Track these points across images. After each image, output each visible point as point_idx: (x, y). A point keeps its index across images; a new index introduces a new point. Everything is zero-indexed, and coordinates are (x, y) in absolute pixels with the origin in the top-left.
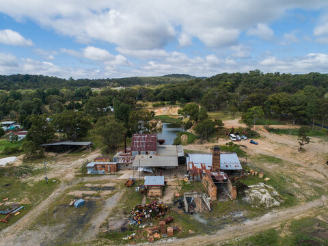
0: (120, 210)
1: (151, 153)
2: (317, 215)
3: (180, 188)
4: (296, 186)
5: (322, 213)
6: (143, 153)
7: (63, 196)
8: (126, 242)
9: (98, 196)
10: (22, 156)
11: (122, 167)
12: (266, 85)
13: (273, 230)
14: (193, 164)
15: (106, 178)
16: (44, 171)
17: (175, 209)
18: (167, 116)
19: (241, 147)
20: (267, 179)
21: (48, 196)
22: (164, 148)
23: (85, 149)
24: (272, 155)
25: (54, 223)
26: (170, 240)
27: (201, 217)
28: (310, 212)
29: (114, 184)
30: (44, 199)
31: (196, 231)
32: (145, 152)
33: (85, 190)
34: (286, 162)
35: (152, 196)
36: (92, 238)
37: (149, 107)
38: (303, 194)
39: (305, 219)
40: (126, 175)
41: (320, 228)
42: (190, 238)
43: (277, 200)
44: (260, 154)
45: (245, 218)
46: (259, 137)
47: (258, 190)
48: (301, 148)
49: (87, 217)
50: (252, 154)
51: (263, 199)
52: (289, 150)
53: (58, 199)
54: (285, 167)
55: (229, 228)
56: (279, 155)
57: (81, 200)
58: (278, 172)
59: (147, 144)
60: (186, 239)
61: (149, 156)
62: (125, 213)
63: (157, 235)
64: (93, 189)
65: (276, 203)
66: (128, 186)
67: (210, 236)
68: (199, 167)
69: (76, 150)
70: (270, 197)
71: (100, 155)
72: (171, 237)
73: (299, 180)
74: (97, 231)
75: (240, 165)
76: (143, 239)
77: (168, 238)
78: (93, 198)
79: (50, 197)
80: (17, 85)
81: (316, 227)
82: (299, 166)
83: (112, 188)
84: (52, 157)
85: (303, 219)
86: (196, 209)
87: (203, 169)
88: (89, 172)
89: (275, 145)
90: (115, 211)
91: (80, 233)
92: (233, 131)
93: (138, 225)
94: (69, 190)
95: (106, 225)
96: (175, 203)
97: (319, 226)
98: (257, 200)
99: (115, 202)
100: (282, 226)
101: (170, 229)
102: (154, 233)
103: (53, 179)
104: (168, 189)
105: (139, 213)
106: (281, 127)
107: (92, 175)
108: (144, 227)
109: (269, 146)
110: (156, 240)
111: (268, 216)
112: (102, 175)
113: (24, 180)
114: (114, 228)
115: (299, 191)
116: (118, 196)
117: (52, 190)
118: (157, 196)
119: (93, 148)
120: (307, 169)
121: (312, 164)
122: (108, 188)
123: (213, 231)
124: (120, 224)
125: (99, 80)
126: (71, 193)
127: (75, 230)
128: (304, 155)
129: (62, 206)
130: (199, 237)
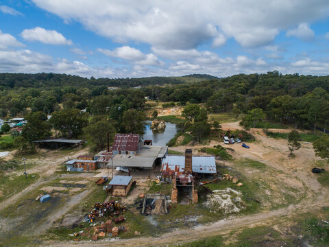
0: (81, 207)
1: (131, 153)
2: (274, 225)
3: (148, 189)
4: (268, 193)
5: (280, 223)
6: (123, 153)
7: (35, 191)
8: (71, 238)
9: (67, 192)
10: (14, 151)
11: (102, 165)
12: (281, 87)
13: (220, 237)
14: (167, 166)
15: (83, 175)
16: (30, 166)
17: (133, 209)
18: (174, 116)
19: (228, 151)
20: (240, 184)
21: (21, 191)
22: (147, 148)
23: (76, 147)
24: (258, 160)
25: (15, 216)
26: (113, 240)
27: (154, 219)
28: (269, 221)
29: (87, 182)
30: (17, 193)
31: (142, 233)
32: (125, 152)
33: (58, 186)
34: (270, 167)
35: (116, 196)
36: (41, 232)
37: (158, 107)
38: (271, 202)
39: (259, 227)
40: (103, 174)
41: (270, 238)
42: (133, 239)
43: (238, 207)
44: (246, 159)
45: (197, 223)
46: (254, 140)
47: (220, 195)
48: (291, 154)
49: (47, 212)
50: (238, 158)
51: (223, 205)
52: (278, 155)
53: (29, 193)
54: (266, 173)
55: (177, 231)
56: (265, 161)
57: (47, 196)
58: (256, 177)
59: (128, 143)
60: (128, 240)
61: (128, 156)
62: (83, 211)
63: (102, 234)
64: (65, 185)
65: (236, 209)
66: (99, 185)
67: (154, 239)
68: (173, 168)
69: (68, 147)
70: (231, 203)
71: (87, 153)
72: (116, 236)
73: (274, 187)
74: (49, 226)
75: (215, 169)
76: (89, 236)
77: (112, 237)
78: (61, 194)
79: (23, 191)
80: (41, 83)
81: (266, 237)
82: (281, 172)
83: (84, 186)
84: (44, 153)
85: (258, 228)
86: (154, 211)
87: (176, 171)
88: (69, 169)
89: (267, 149)
90: (75, 208)
91: (33, 227)
92: (228, 133)
93: (90, 224)
94: (43, 185)
95: (60, 221)
96: (136, 203)
97: (270, 236)
98: (217, 205)
99: (80, 199)
100: (231, 234)
101: (115, 229)
102: (100, 231)
103: (33, 174)
104: (136, 190)
105: (95, 211)
106: (281, 131)
107: (70, 172)
108: (94, 225)
109: (260, 150)
110: (99, 238)
111: (222, 222)
112: (81, 172)
113: (7, 174)
114: (67, 224)
115: (267, 198)
116: (85, 193)
117: (28, 184)
118: (122, 196)
119: (83, 146)
120: (289, 176)
121: (296, 171)
122: (79, 186)
123: (159, 233)
124: (74, 221)
125: (119, 79)
126: (43, 189)
127: (30, 224)
128: (292, 161)
129: (29, 200)
130: (142, 239)
